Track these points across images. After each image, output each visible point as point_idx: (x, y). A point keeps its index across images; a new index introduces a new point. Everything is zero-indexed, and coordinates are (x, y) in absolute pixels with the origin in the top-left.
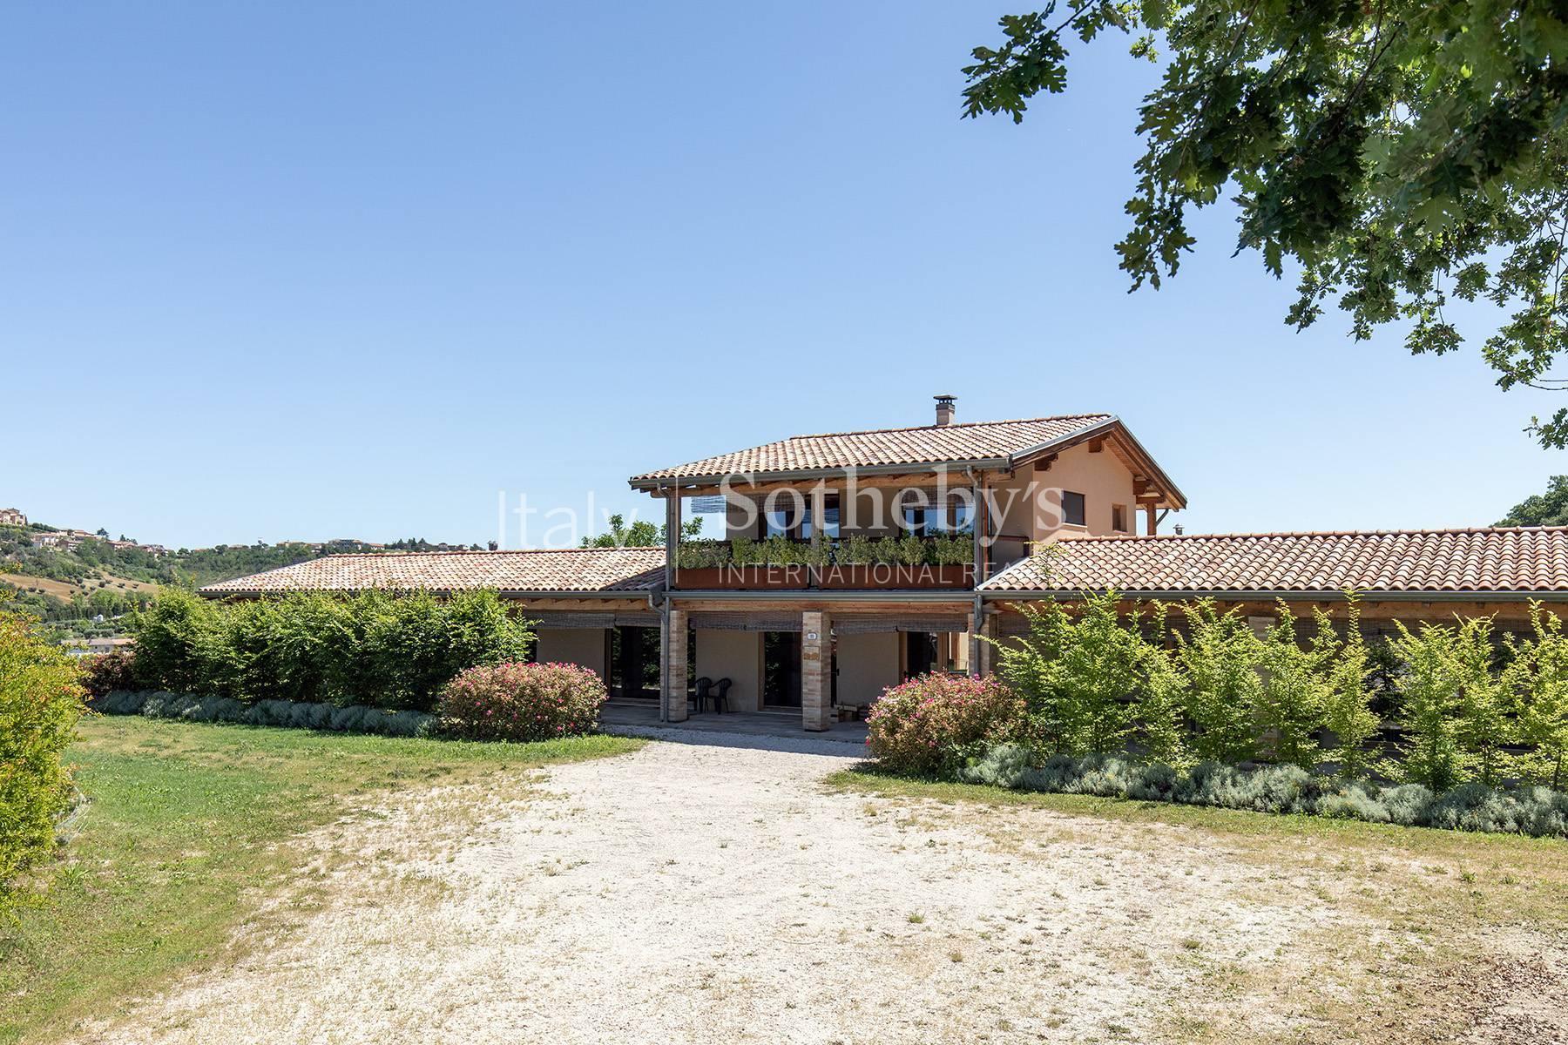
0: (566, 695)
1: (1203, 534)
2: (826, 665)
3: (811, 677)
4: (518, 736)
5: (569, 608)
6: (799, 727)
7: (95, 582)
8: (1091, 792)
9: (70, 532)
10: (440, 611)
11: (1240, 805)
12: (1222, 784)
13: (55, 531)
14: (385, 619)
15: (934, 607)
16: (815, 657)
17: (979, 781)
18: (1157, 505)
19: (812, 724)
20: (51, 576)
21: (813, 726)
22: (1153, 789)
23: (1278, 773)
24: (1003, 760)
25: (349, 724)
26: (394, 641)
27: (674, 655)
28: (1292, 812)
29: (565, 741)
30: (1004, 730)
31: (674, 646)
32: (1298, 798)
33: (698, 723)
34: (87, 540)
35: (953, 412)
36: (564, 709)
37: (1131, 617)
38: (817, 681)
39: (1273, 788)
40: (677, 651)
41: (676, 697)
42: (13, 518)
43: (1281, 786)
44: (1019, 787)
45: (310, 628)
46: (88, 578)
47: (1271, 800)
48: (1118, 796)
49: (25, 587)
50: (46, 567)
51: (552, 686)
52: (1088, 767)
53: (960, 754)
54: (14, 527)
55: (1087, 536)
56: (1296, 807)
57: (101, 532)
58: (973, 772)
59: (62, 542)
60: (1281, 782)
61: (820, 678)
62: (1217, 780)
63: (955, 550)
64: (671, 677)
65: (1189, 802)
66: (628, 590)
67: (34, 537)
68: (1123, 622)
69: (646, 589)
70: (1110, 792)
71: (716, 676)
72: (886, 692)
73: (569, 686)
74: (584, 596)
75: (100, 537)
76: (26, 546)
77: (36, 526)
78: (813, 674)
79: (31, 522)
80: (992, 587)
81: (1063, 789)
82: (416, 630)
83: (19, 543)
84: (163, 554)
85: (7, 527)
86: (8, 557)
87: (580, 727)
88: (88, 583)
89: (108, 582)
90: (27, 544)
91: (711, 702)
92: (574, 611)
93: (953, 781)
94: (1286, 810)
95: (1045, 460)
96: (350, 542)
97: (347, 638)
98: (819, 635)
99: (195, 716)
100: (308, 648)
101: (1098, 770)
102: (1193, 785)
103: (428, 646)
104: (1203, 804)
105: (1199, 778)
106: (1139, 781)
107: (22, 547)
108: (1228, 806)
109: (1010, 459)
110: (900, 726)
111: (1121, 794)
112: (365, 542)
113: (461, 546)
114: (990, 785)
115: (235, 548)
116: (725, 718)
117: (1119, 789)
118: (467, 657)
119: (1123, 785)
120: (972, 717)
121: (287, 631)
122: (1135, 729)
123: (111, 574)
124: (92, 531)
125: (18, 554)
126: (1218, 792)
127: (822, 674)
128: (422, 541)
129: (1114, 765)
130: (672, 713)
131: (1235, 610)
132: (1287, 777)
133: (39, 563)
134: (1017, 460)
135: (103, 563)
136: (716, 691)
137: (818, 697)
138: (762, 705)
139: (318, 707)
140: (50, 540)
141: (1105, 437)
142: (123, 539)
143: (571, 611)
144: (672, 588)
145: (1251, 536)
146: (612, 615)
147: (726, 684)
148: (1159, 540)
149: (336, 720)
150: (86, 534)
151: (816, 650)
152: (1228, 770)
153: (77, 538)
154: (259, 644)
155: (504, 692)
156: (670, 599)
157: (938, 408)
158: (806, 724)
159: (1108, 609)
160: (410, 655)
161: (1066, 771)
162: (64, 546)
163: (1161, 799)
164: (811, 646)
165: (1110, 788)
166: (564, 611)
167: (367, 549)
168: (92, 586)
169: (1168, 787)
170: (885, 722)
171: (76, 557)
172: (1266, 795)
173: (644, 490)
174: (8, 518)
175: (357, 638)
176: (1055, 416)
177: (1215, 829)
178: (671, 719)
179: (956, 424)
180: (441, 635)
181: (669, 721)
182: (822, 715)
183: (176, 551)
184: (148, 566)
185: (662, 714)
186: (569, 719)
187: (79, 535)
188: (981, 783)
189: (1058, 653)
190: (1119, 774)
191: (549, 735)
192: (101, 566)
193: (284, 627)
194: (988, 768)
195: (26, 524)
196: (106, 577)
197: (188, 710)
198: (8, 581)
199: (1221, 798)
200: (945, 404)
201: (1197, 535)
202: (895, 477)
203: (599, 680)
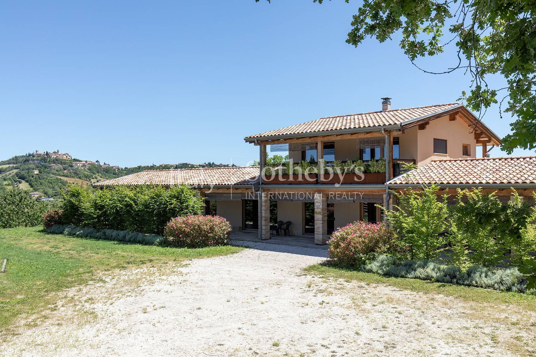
0: (212, 229)
1: (498, 157)
2: (325, 216)
3: (318, 222)
4: (193, 246)
5: (224, 192)
6: (313, 243)
7: (95, 180)
8: (419, 278)
9: (86, 162)
10: (166, 194)
11: (488, 286)
12: (480, 276)
13: (81, 161)
14: (144, 198)
15: (369, 192)
16: (319, 213)
17: (370, 271)
18: (488, 144)
19: (318, 242)
20: (80, 178)
21: (319, 243)
22: (448, 278)
23: (508, 271)
24: (382, 262)
25: (132, 239)
26: (146, 206)
27: (263, 211)
28: (512, 291)
29: (212, 248)
30: (384, 248)
31: (263, 208)
32: (516, 284)
33: (275, 240)
34: (92, 164)
35: (390, 105)
36: (211, 235)
37: (443, 197)
38: (320, 223)
39: (504, 279)
40: (265, 210)
41: (265, 230)
42: (67, 157)
43: (508, 278)
44: (387, 275)
45: (119, 201)
46: (93, 179)
47: (502, 285)
48: (431, 280)
49: (71, 182)
50: (78, 175)
51: (206, 225)
52: (419, 266)
53: (363, 259)
54: (67, 160)
55: (448, 158)
56: (514, 288)
57: (97, 161)
58: (368, 267)
59: (84, 165)
60: (508, 276)
61: (321, 222)
62: (478, 274)
63: (378, 166)
64: (262, 221)
65: (463, 284)
66: (244, 184)
67: (74, 163)
68: (440, 199)
69: (251, 184)
70: (428, 278)
71: (285, 220)
72: (338, 229)
73: (213, 225)
74: (228, 187)
75: (96, 163)
76: (71, 167)
77: (74, 160)
78: (319, 221)
79: (73, 158)
80: (393, 183)
81: (407, 276)
82: (156, 202)
83: (69, 166)
84: (119, 169)
85: (65, 160)
86: (65, 171)
87: (219, 242)
88: (93, 181)
89: (100, 180)
90: (71, 166)
91: (283, 231)
92: (226, 193)
93: (359, 271)
94: (509, 289)
95: (423, 124)
96: (186, 164)
97: (131, 204)
98: (321, 203)
99: (80, 235)
100: (118, 209)
101: (424, 268)
102: (466, 276)
103: (160, 208)
104: (469, 285)
105: (469, 273)
106: (442, 273)
107: (70, 167)
108: (482, 287)
109: (401, 125)
110: (340, 245)
111: (433, 279)
112: (192, 164)
113: (228, 165)
114: (374, 273)
115: (145, 167)
116: (287, 238)
117: (432, 277)
118: (174, 213)
119: (434, 275)
120: (370, 241)
121: (111, 202)
122: (447, 248)
123: (101, 177)
124: (94, 161)
125: (69, 170)
126: (477, 280)
127: (322, 221)
128: (213, 163)
129: (431, 265)
130: (263, 236)
131: (494, 193)
132: (512, 274)
133: (76, 173)
134: (404, 125)
135: (98, 173)
136: (285, 226)
137: (321, 230)
138: (304, 233)
139: (122, 232)
140: (80, 165)
141: (457, 113)
142: (105, 164)
143: (225, 193)
144: (262, 183)
145: (521, 158)
146: (240, 195)
147: (289, 223)
148: (477, 160)
149: (127, 238)
150: (92, 162)
151: (320, 210)
152: (485, 269)
153: (89, 164)
154: (102, 207)
155: (187, 227)
156: (262, 188)
157: (383, 103)
158: (316, 242)
159: (433, 193)
160: (153, 212)
161: (410, 267)
162: (84, 167)
163: (451, 282)
164: (318, 208)
165: (428, 276)
166: (222, 193)
167: (192, 167)
168: (94, 182)
169: (455, 277)
170: (334, 243)
171: (89, 171)
172: (501, 282)
173: (251, 142)
174: (65, 157)
175: (135, 205)
176: (434, 105)
177: (465, 299)
178: (263, 238)
179: (390, 110)
180: (165, 204)
181: (262, 239)
182: (322, 238)
183: (124, 168)
184: (114, 174)
185: (259, 236)
186: (214, 238)
187: (90, 163)
188: (371, 272)
189: (413, 213)
190: (433, 270)
191: (206, 245)
192: (97, 174)
193: (110, 200)
194: (374, 266)
195: (71, 159)
196: (99, 178)
197: (78, 233)
198: (65, 180)
199: (479, 283)
200: (386, 101)
201: (495, 157)
202: (352, 134)
203: (228, 223)
